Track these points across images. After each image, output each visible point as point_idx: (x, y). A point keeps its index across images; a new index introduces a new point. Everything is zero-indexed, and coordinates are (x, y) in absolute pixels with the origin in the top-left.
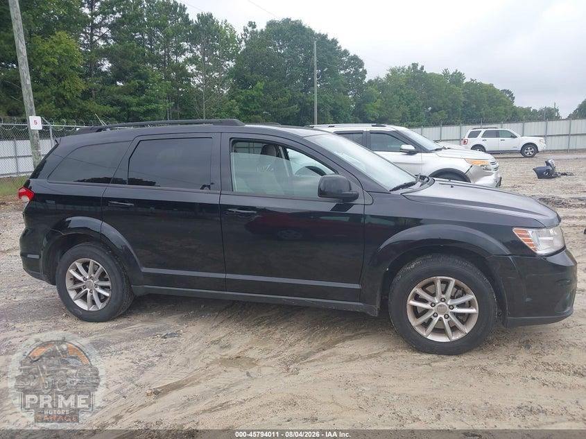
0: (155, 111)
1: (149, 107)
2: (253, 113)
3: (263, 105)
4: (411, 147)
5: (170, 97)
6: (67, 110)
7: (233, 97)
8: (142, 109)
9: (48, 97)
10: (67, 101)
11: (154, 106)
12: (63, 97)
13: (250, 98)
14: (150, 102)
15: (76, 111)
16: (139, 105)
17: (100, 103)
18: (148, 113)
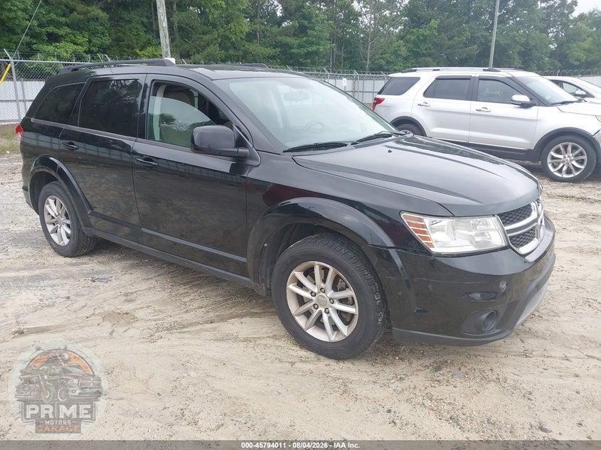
0: (316, 53)
1: (310, 49)
2: (424, 55)
3: (436, 45)
4: (525, 99)
5: (333, 38)
6: (231, 52)
7: (402, 38)
8: (303, 51)
9: (216, 39)
10: (233, 44)
11: (314, 48)
12: (230, 39)
13: (421, 38)
14: (311, 44)
15: (240, 53)
16: (300, 46)
17: (263, 45)
18: (308, 55)
